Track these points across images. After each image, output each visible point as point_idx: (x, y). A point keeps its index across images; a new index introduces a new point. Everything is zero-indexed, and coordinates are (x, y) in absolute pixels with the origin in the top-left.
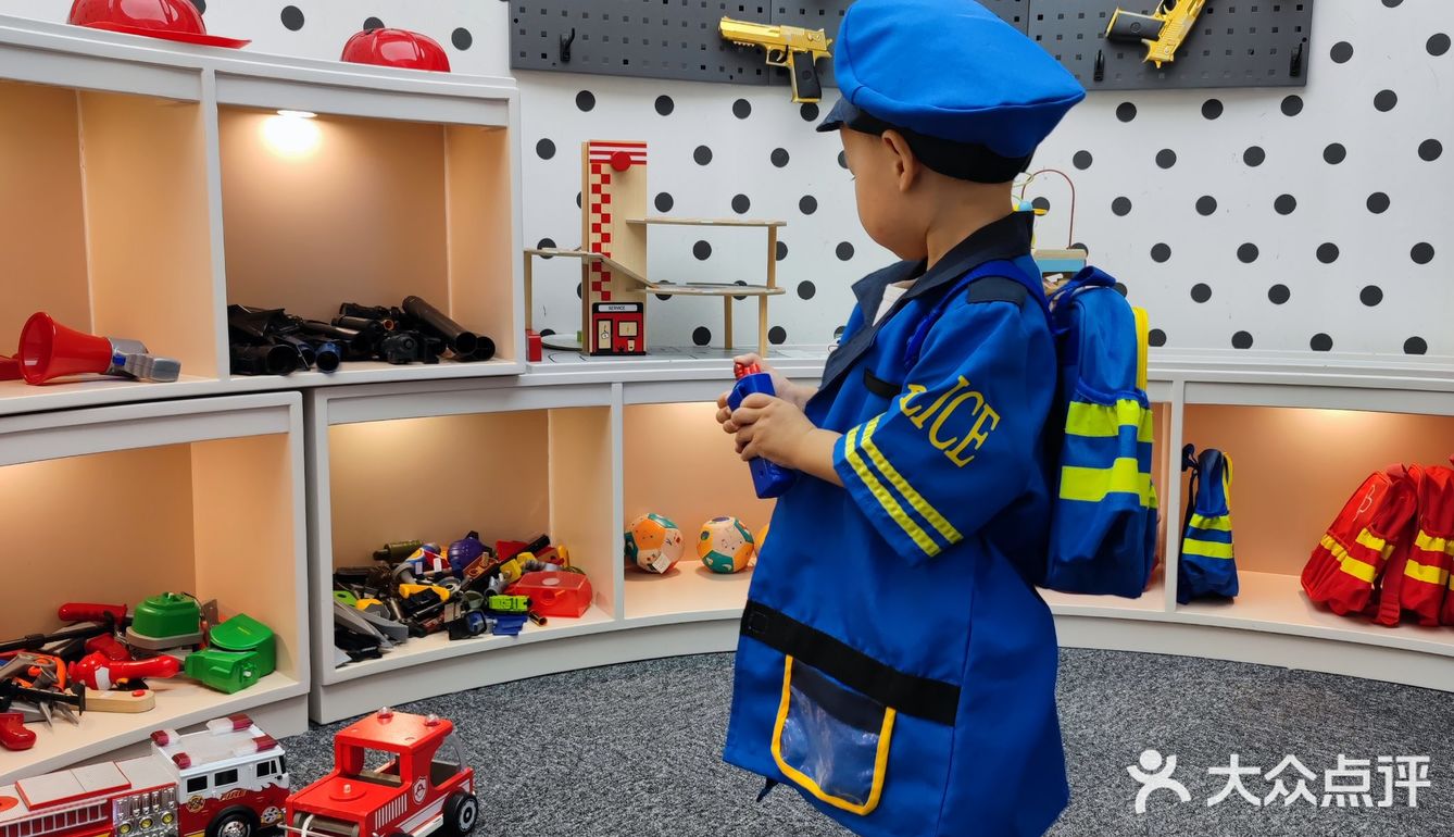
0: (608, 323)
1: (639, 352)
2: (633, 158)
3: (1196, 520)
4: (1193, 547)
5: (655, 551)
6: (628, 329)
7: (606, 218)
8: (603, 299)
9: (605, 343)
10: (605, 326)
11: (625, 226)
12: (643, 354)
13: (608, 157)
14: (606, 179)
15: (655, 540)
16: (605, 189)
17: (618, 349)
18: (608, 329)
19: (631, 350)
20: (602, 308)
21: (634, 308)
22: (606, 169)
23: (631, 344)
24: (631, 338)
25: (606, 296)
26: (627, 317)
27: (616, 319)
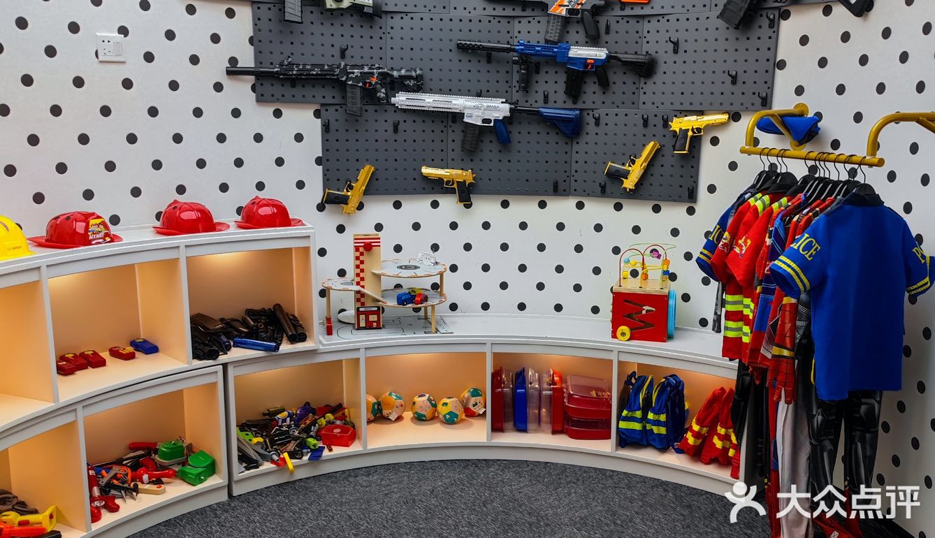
0: (364, 316)
2: (373, 244)
3: (625, 413)
4: (623, 425)
5: (390, 411)
6: (373, 318)
7: (362, 271)
8: (361, 305)
9: (363, 324)
10: (362, 317)
11: (371, 274)
12: (381, 328)
13: (363, 244)
14: (362, 254)
15: (390, 406)
16: (361, 258)
17: (369, 326)
19: (374, 327)
20: (361, 309)
21: (376, 309)
22: (362, 249)
24: (375, 322)
26: (373, 313)
27: (367, 314)
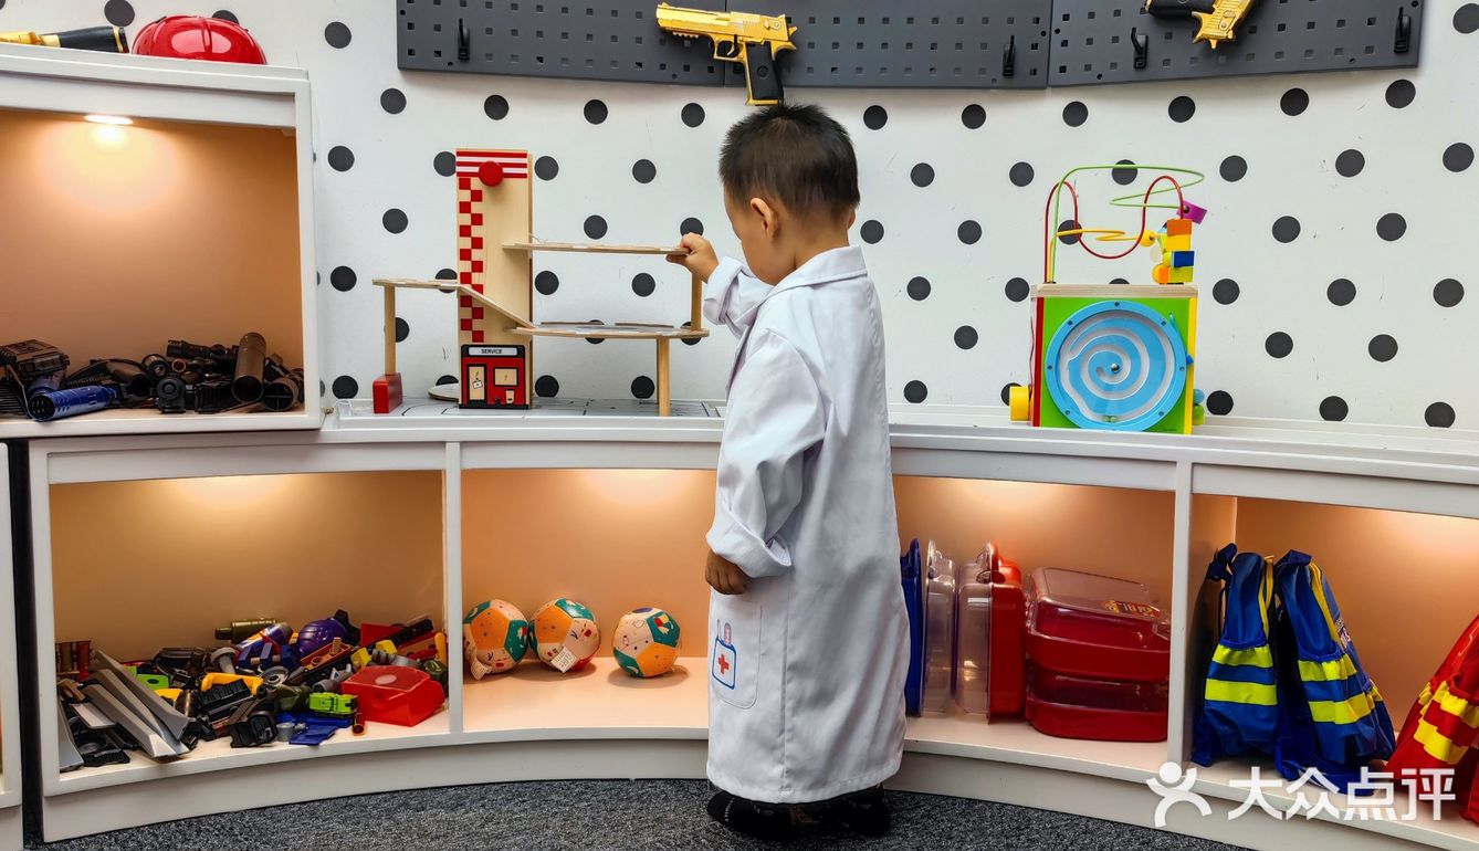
0: (481, 370)
1: (520, 405)
2: (506, 170)
5: (556, 646)
6: (505, 377)
7: (477, 243)
8: (474, 341)
9: (477, 393)
10: (477, 373)
11: (501, 251)
12: (525, 407)
13: (476, 169)
14: (477, 196)
15: (557, 632)
16: (476, 208)
17: (494, 399)
18: (481, 376)
19: (509, 402)
20: (474, 351)
21: (513, 352)
22: (476, 184)
23: (510, 395)
24: (510, 388)
25: (478, 336)
26: (505, 362)
27: (490, 364)
